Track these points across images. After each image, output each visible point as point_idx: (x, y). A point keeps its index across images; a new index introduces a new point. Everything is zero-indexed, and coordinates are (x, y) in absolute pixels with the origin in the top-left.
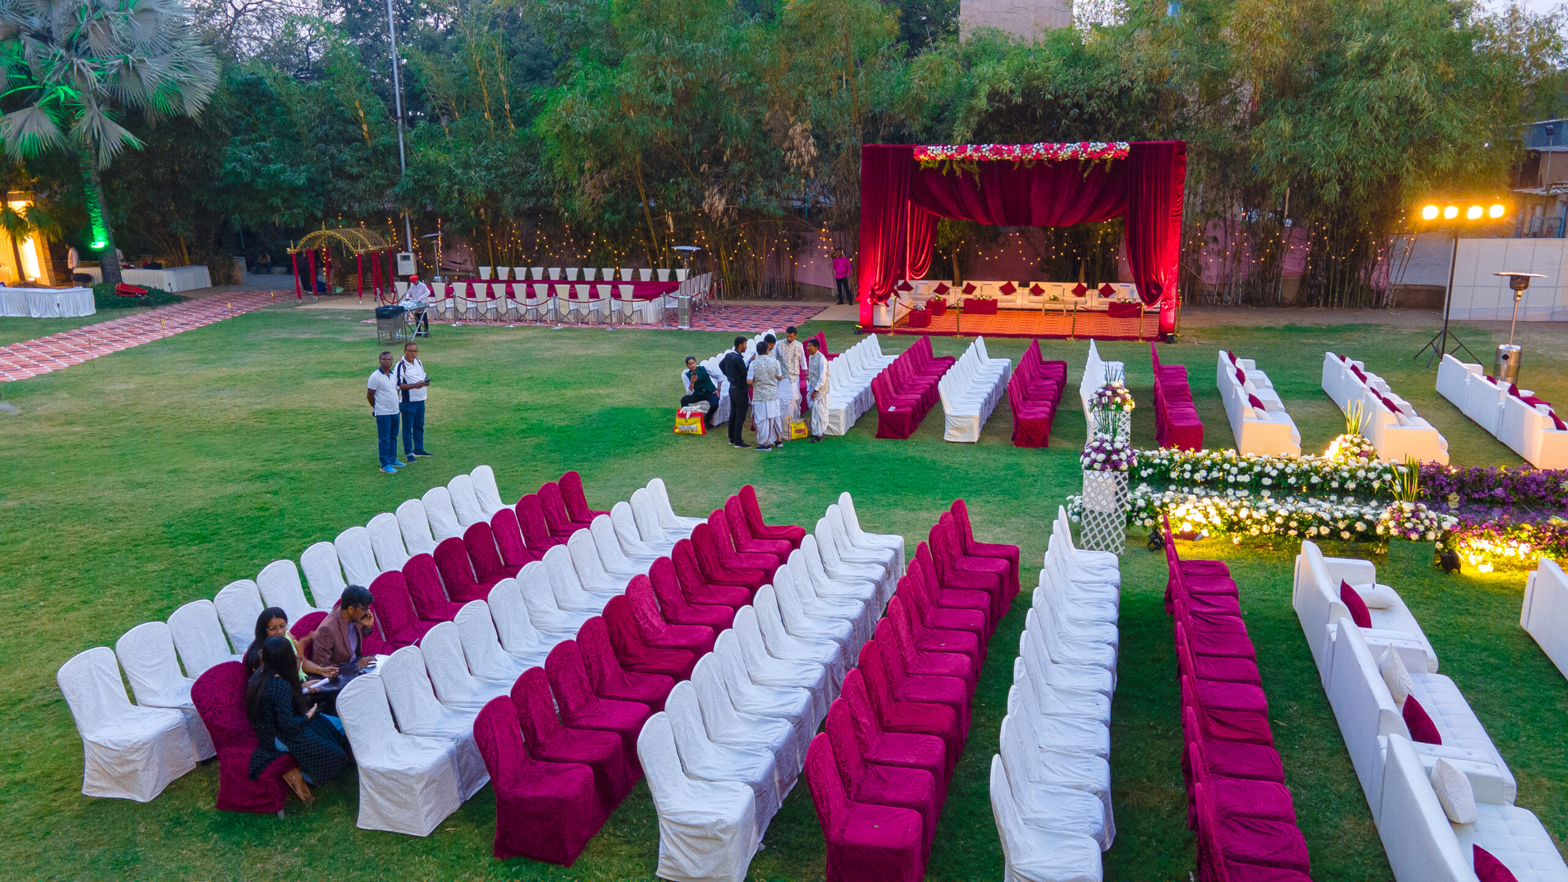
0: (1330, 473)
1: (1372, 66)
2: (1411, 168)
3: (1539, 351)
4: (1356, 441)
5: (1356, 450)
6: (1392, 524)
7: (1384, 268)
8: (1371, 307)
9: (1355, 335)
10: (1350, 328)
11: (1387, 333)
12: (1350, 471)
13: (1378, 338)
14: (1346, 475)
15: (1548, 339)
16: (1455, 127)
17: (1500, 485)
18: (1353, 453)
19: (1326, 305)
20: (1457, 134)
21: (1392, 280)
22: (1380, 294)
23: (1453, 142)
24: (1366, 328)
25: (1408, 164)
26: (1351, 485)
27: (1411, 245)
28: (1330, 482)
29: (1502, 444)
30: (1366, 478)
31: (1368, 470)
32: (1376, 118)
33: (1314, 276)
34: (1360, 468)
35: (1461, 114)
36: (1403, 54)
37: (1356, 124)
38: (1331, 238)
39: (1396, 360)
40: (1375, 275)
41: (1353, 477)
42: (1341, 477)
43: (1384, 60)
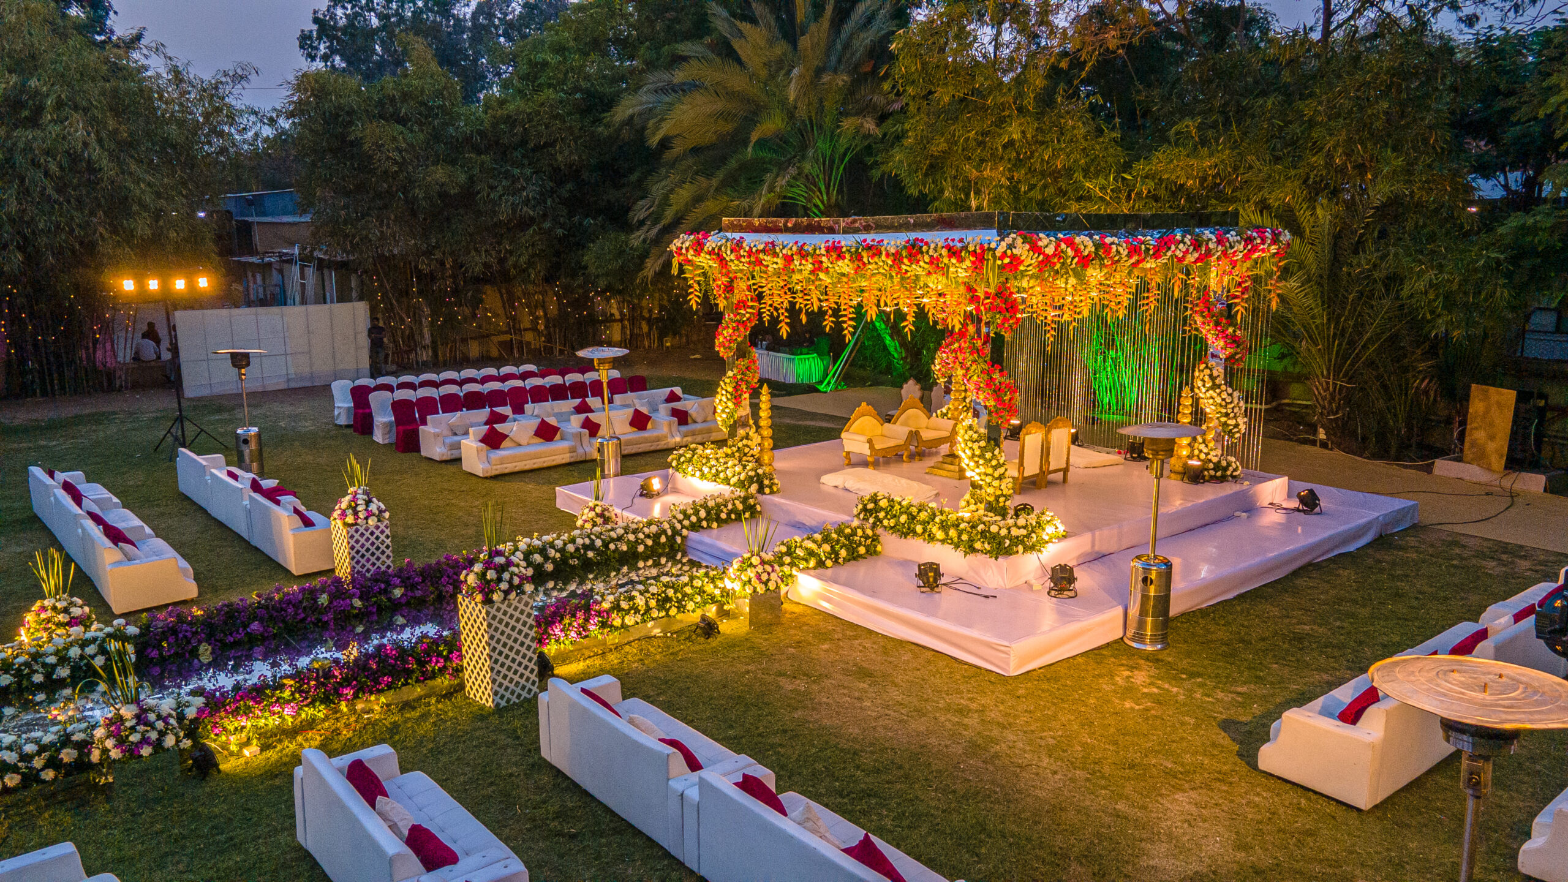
0: (27, 664)
1: (26, 113)
2: (107, 235)
3: (282, 424)
4: (59, 605)
5: (62, 618)
6: (109, 743)
7: (108, 346)
8: (103, 392)
9: (84, 430)
10: (78, 420)
11: (123, 422)
12: (56, 653)
13: (113, 429)
14: (52, 660)
15: (288, 409)
16: (143, 192)
17: (255, 618)
18: (60, 625)
19: (44, 393)
20: (147, 199)
21: (120, 359)
22: (110, 375)
23: (144, 206)
24: (97, 419)
25: (101, 229)
26: (64, 672)
27: (132, 318)
28: (29, 676)
29: (257, 549)
30: (82, 657)
31: (84, 644)
32: (46, 174)
33: (22, 361)
34: (71, 644)
35: (149, 178)
36: (60, 104)
37: (22, 180)
38: (32, 315)
39: (132, 456)
40: (99, 354)
41: (63, 659)
42: (45, 665)
43: (39, 110)
